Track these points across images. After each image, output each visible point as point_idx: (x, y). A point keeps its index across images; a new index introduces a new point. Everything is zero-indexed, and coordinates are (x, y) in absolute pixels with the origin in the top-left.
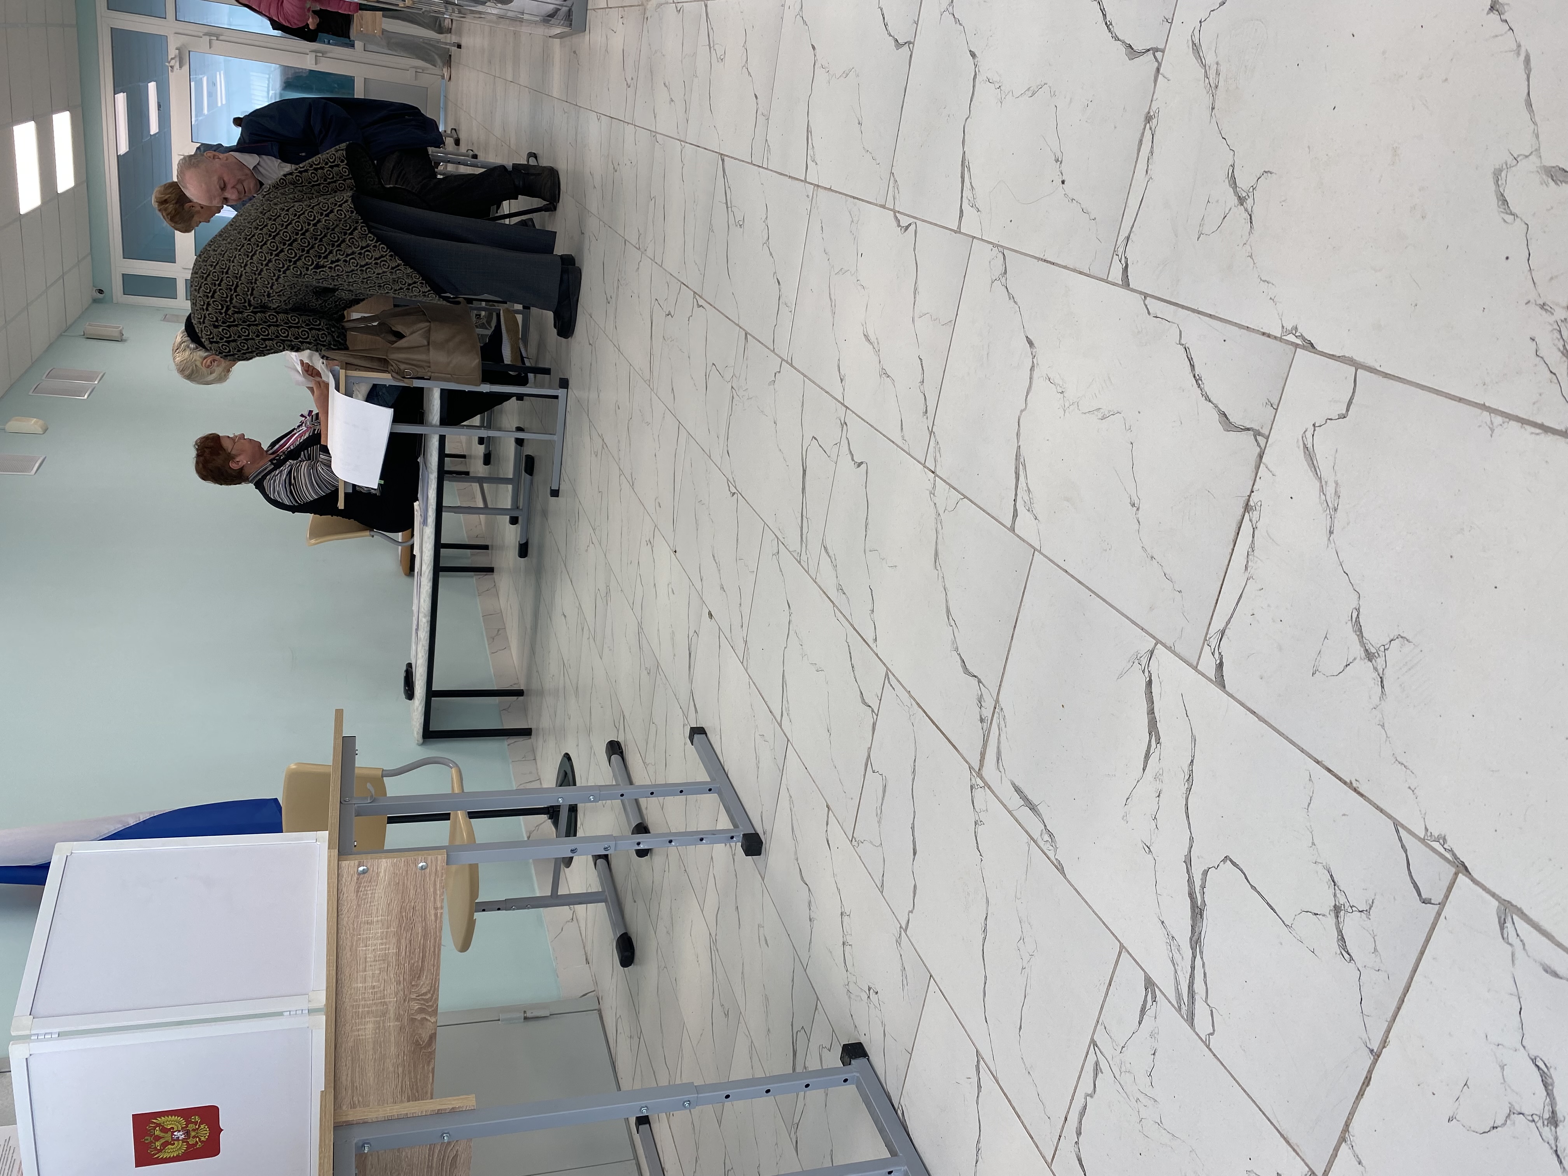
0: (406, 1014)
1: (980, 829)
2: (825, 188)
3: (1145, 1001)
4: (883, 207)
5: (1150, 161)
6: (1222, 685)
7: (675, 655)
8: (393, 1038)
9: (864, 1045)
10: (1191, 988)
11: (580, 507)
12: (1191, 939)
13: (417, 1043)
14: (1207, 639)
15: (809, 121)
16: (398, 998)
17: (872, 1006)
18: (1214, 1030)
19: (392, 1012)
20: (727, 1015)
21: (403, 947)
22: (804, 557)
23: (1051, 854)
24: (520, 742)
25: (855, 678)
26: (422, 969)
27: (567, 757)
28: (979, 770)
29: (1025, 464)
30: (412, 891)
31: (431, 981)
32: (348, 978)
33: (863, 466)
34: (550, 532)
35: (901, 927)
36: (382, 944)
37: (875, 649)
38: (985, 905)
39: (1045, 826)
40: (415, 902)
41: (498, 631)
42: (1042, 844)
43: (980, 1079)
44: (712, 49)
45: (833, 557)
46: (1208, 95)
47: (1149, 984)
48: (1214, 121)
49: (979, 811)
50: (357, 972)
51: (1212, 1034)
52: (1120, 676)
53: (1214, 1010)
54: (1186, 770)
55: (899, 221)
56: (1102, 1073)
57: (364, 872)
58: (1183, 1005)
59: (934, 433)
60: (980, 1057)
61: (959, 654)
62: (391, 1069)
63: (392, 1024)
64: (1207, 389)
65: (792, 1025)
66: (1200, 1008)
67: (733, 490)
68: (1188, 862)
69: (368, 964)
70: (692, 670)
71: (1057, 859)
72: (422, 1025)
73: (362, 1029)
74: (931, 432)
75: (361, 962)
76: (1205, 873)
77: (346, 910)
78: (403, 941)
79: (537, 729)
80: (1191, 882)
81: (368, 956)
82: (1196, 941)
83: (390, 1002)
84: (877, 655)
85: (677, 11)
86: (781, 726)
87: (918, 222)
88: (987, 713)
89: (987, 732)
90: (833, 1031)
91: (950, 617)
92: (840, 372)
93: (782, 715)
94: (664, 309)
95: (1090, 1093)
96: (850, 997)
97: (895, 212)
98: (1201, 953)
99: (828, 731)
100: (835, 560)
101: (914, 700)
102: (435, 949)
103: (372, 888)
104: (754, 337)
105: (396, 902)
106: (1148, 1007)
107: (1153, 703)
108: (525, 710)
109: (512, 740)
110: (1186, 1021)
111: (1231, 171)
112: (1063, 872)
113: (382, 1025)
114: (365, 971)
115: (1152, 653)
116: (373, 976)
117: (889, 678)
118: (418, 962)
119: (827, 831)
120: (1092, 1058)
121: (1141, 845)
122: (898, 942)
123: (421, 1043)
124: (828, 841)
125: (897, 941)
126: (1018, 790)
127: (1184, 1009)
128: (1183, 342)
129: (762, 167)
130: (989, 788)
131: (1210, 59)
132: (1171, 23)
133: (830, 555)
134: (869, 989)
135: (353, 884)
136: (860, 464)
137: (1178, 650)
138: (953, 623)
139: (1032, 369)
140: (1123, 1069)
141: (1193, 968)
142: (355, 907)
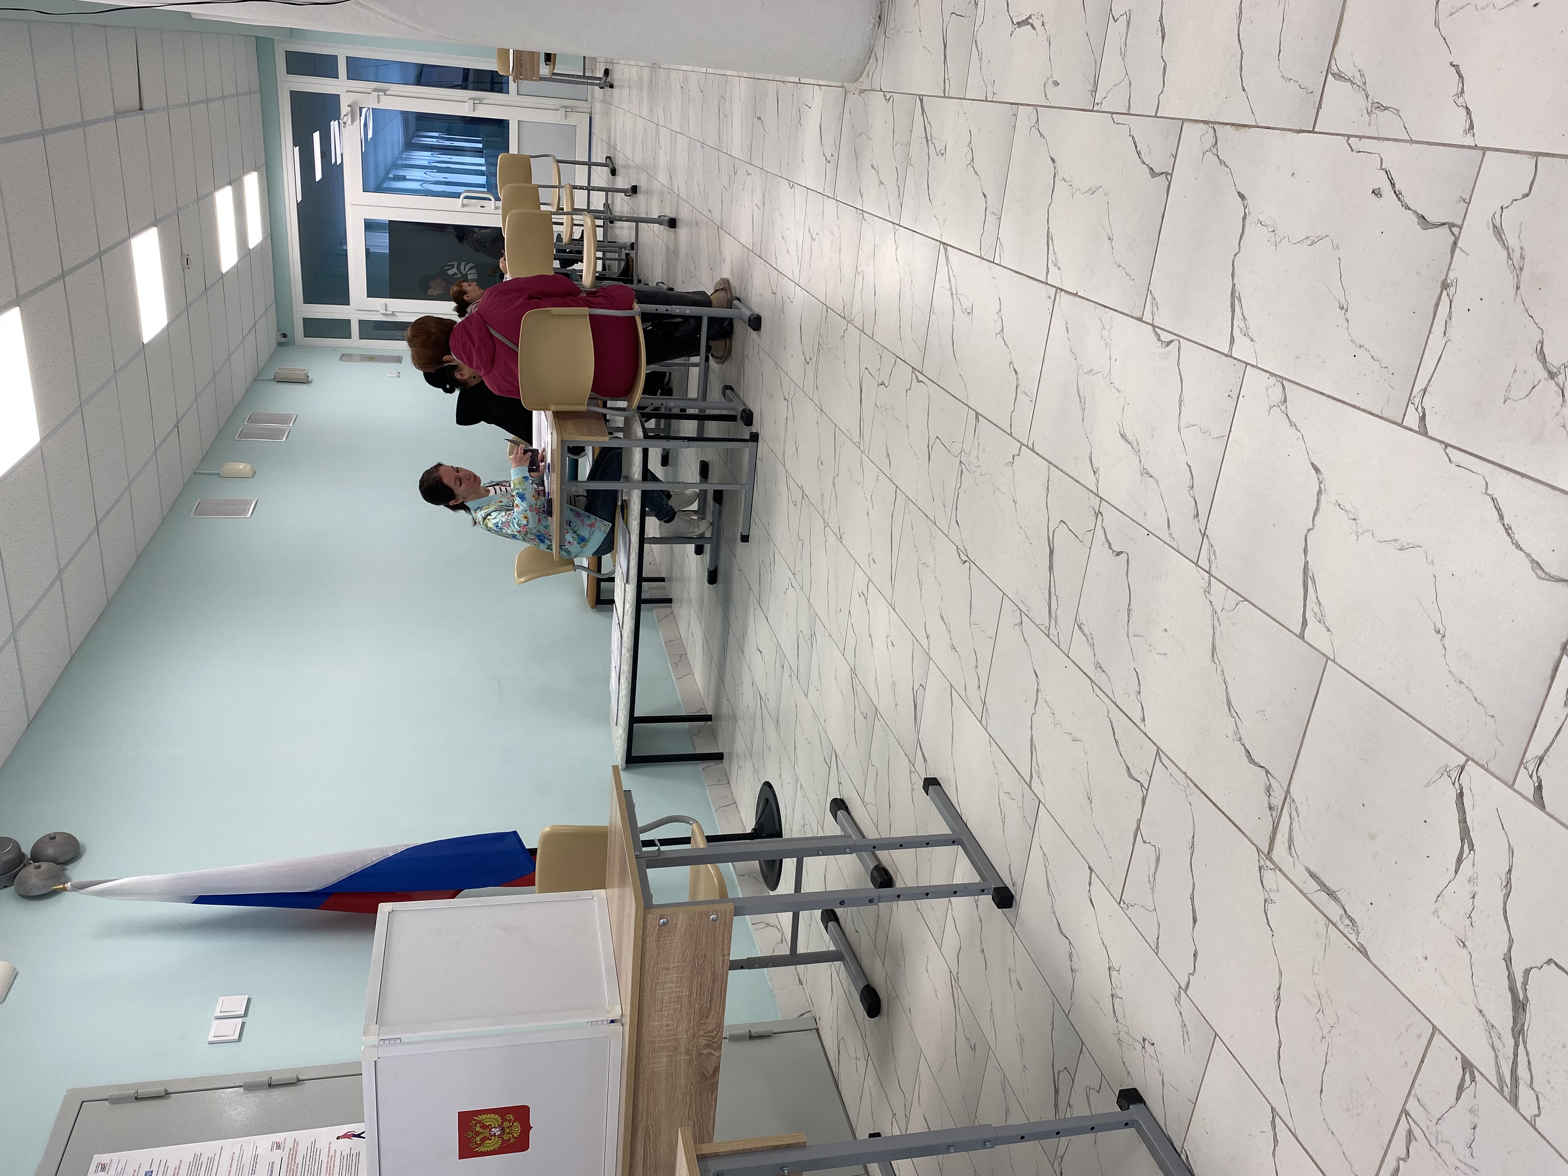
0: (695, 1049)
1: (1270, 907)
2: (1069, 293)
3: (1463, 1079)
4: (1140, 319)
5: (1448, 325)
6: (1541, 805)
7: (896, 704)
8: (683, 1070)
9: (1139, 1091)
10: (1514, 1073)
11: (776, 550)
12: (1513, 1030)
13: (703, 1075)
14: (1524, 762)
15: (1049, 228)
16: (689, 1035)
17: (1147, 1055)
18: (1540, 1112)
19: (683, 1047)
20: (973, 1048)
21: (694, 990)
22: (1053, 631)
23: (1353, 937)
24: (713, 765)
25: (1119, 752)
26: (709, 1010)
27: (768, 785)
28: (1268, 852)
29: (1314, 579)
30: (704, 940)
31: (717, 1020)
32: (647, 1018)
33: (1123, 557)
34: (739, 570)
35: (1180, 987)
36: (676, 987)
37: (1142, 727)
38: (1278, 977)
39: (1345, 911)
40: (706, 950)
41: (680, 656)
42: (1342, 927)
43: (1276, 1134)
44: (930, 142)
45: (1089, 635)
46: (1512, 275)
47: (1467, 1065)
48: (1519, 299)
49: (1269, 890)
50: (655, 1012)
51: (1538, 1115)
52: (1428, 785)
53: (1539, 1094)
54: (1504, 878)
55: (1159, 336)
56: (1416, 1140)
57: (664, 924)
58: (1505, 1088)
59: (1207, 536)
60: (1275, 1114)
61: (1243, 745)
62: (680, 1097)
63: (683, 1058)
64: (1517, 537)
65: (1053, 1065)
66: (1524, 1092)
67: (965, 558)
68: (1508, 959)
69: (664, 1005)
70: (918, 720)
71: (1359, 943)
72: (708, 1059)
73: (657, 1062)
74: (1204, 535)
75: (659, 1003)
76: (1527, 972)
77: (648, 958)
78: (694, 984)
79: (731, 754)
80: (1511, 977)
81: (664, 998)
82: (1518, 1032)
83: (681, 1038)
84: (1145, 734)
85: (886, 99)
86: (1030, 787)
87: (1181, 340)
88: (1277, 802)
89: (1276, 820)
90: (1102, 1074)
91: (1232, 709)
92: (1092, 465)
93: (1031, 777)
94: (877, 378)
95: (1403, 1157)
96: (1121, 1045)
97: (1153, 326)
98: (1525, 1043)
99: (1089, 798)
100: (1092, 639)
101: (1191, 781)
102: (721, 991)
103: (670, 938)
104: (985, 418)
105: (690, 951)
106: (1466, 1085)
107: (1465, 813)
108: (713, 735)
109: (706, 764)
110: (1510, 1102)
111: (1539, 347)
112: (1366, 955)
113: (673, 1058)
114: (662, 1011)
115: (1463, 768)
116: (668, 1016)
117: (1160, 758)
118: (706, 1003)
119: (1089, 891)
120: (1403, 1126)
121: (1455, 940)
122: (1178, 1000)
123: (707, 1075)
124: (1091, 901)
125: (1175, 999)
126: (1313, 875)
127: (1507, 1091)
128: (1489, 492)
129: (993, 262)
130: (1280, 870)
131: (1512, 241)
132: (1469, 203)
133: (1086, 633)
134: (1144, 1040)
135: (655, 934)
136: (1119, 554)
137: (1491, 768)
138: (1235, 715)
139: (1319, 493)
140: (1440, 1138)
141: (1516, 1055)
142: (655, 955)
